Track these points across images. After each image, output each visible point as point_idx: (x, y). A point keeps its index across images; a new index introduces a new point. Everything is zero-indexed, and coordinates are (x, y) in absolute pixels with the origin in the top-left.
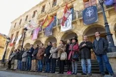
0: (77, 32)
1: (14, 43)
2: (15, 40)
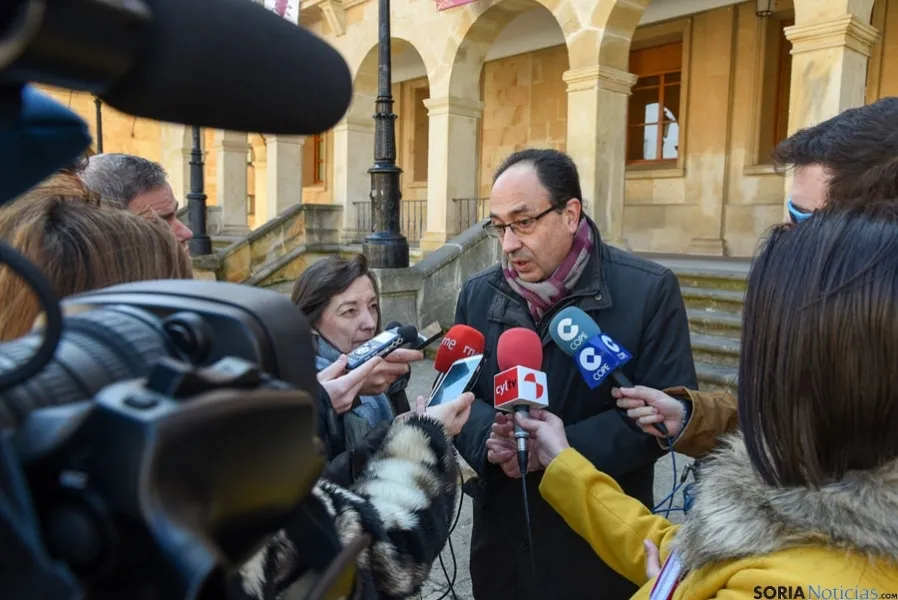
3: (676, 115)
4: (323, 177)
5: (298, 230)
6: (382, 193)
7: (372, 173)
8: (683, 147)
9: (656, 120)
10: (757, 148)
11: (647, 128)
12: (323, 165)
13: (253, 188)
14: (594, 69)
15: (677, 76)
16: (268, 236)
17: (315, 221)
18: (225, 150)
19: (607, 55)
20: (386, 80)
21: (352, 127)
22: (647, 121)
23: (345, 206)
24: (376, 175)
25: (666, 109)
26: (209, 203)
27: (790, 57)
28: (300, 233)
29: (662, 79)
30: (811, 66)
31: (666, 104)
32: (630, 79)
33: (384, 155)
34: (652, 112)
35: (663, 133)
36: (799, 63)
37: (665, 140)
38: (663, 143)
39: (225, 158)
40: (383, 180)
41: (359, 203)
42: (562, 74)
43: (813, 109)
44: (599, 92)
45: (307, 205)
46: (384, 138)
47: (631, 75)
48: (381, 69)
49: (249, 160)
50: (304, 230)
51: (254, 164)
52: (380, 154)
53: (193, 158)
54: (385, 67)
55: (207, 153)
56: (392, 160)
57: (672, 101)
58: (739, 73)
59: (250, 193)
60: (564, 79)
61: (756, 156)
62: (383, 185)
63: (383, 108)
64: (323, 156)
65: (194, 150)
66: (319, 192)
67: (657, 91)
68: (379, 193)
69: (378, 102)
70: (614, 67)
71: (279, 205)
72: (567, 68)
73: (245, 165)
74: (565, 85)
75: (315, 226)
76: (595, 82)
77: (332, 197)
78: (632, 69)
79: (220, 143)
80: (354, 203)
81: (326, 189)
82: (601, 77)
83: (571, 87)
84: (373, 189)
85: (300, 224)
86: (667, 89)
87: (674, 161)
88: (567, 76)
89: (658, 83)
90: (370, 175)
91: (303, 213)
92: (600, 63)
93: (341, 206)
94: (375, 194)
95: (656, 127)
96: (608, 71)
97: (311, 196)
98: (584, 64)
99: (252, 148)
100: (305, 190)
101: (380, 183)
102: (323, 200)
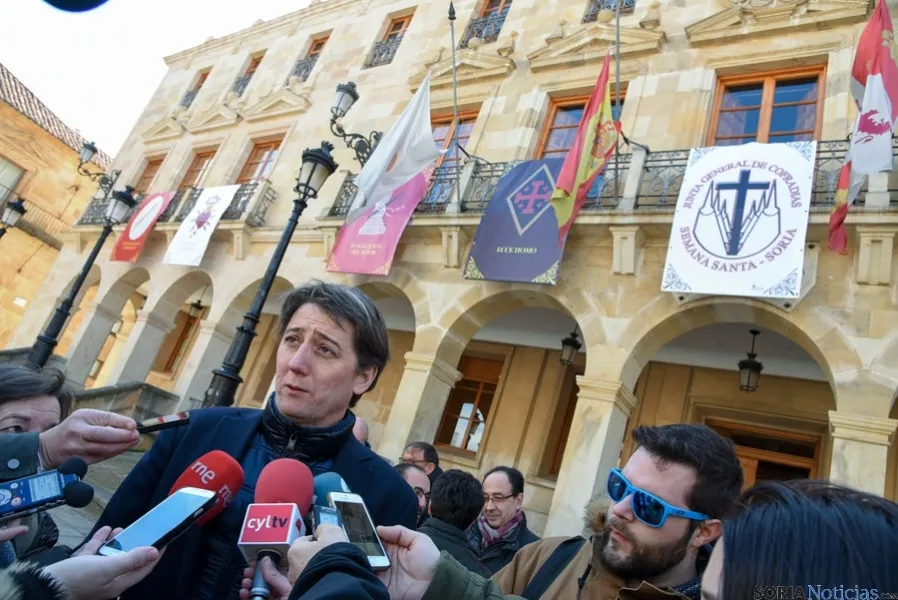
0: (833, 337)
1: (155, 240)
2: (163, 218)
3: (485, 417)
4: (174, 368)
5: (128, 404)
6: (217, 394)
7: (216, 373)
8: (484, 445)
9: (469, 417)
10: (539, 463)
11: (460, 420)
12: (179, 359)
13: (106, 355)
14: (431, 358)
15: (493, 387)
16: (98, 399)
17: (148, 402)
18: (96, 313)
19: (444, 350)
20: (259, 303)
21: (217, 334)
22: (462, 414)
23: (182, 398)
24: (218, 377)
25: (478, 411)
26: (57, 351)
27: (576, 399)
28: (130, 408)
29: (481, 386)
30: (589, 409)
31: (479, 406)
32: (457, 375)
33: (232, 362)
34: (467, 410)
35: (472, 429)
36: (581, 405)
37: (472, 436)
38: (469, 438)
39: (93, 319)
40: (222, 383)
41: (195, 400)
42: (405, 352)
43: (585, 443)
44: (429, 377)
45: (147, 385)
46: (238, 348)
47: (458, 372)
48: (259, 293)
49: (114, 330)
50: (134, 407)
51: (118, 335)
52: (229, 360)
53: (62, 307)
54: (263, 293)
55: (79, 309)
56: (238, 369)
57: (484, 406)
58: (540, 400)
59: (100, 358)
60: (405, 357)
61: (537, 469)
62: (220, 387)
63: (248, 324)
64: (183, 351)
65: (67, 300)
66: (164, 380)
67: (475, 394)
68: (215, 393)
69: (246, 318)
70: (447, 362)
71: (122, 376)
72: (411, 349)
73: (108, 332)
74: (404, 362)
75: (146, 406)
76: (429, 368)
77: (173, 387)
78: (461, 368)
79: (96, 306)
80: (191, 399)
81: (172, 379)
82: (434, 365)
83: (408, 365)
84: (210, 387)
85: (133, 399)
86: (482, 395)
87: (474, 453)
88: (408, 355)
89: (478, 388)
90: (213, 375)
91: (140, 391)
92: (437, 355)
93: (178, 397)
94: (210, 392)
95: (467, 422)
96: (441, 363)
97: (156, 379)
98: (425, 351)
99: (122, 322)
100: (152, 373)
101: (219, 383)
102: (166, 387)
